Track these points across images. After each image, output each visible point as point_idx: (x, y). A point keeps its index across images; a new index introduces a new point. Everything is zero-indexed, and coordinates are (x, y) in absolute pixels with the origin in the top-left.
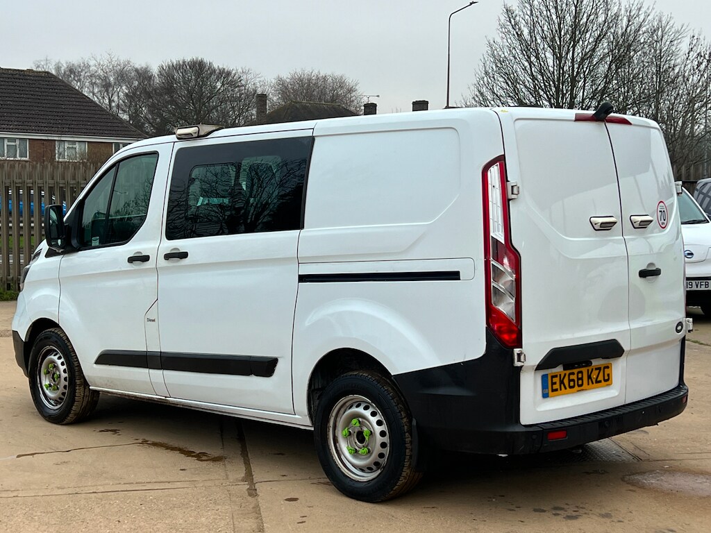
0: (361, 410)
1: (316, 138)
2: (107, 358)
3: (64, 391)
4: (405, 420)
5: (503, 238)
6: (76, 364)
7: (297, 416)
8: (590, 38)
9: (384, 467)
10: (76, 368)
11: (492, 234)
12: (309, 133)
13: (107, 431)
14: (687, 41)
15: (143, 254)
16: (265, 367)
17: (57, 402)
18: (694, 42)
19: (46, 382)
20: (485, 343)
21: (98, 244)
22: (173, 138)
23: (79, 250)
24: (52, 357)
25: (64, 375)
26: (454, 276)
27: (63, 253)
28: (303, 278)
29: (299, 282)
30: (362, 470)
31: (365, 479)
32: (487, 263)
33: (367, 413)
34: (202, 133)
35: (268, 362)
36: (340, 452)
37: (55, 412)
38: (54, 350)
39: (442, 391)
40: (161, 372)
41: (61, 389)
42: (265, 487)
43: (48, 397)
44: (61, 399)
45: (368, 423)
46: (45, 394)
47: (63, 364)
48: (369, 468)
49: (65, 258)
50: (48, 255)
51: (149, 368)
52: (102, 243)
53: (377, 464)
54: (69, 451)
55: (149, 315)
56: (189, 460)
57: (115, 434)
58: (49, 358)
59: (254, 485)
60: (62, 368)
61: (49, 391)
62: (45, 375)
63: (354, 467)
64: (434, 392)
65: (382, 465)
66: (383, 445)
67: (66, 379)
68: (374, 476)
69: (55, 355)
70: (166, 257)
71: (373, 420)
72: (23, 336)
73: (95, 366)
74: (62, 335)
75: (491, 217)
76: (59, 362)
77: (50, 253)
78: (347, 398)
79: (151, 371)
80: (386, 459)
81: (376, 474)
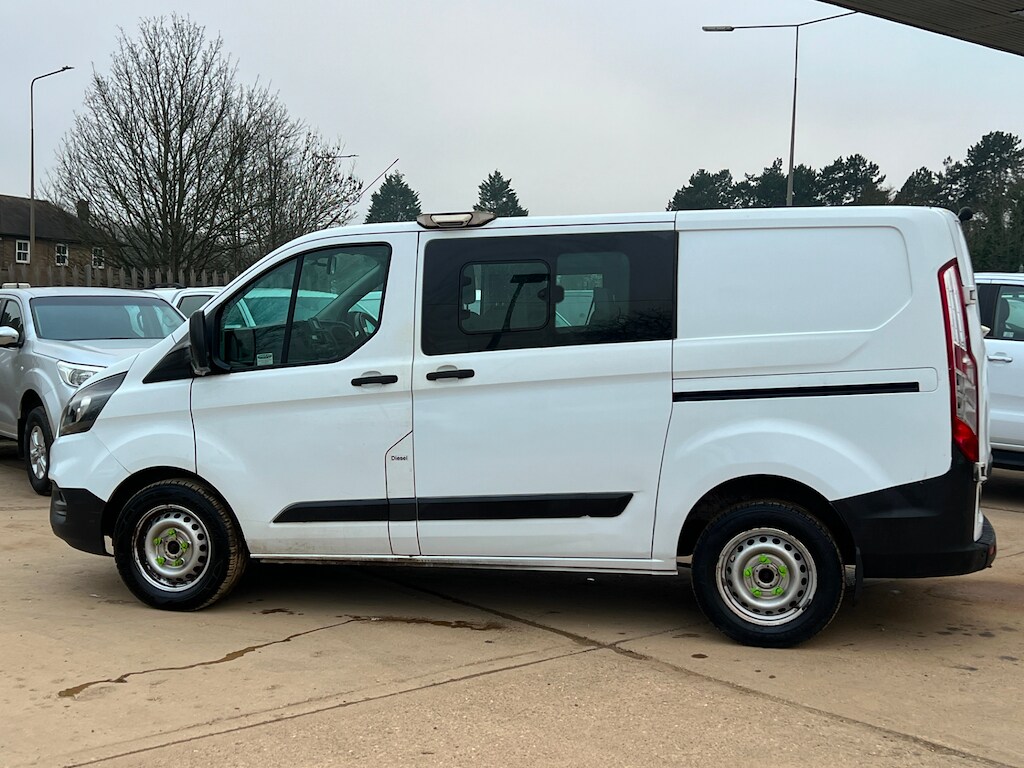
0: (769, 544)
1: (681, 234)
2: (297, 513)
3: (201, 565)
4: (838, 550)
5: (965, 345)
6: (228, 525)
7: (654, 560)
9: (807, 607)
10: (230, 531)
11: (954, 342)
12: (670, 227)
13: (274, 611)
15: (383, 374)
16: (611, 505)
17: (174, 581)
18: (311, 140)
19: (153, 559)
20: (951, 459)
21: (271, 362)
23: (229, 372)
24: (172, 519)
25: (198, 543)
26: (913, 387)
27: (194, 376)
28: (678, 397)
29: (674, 401)
30: (769, 612)
31: (777, 623)
32: (951, 373)
33: (780, 548)
34: (474, 222)
35: (618, 499)
36: (730, 596)
37: (180, 595)
38: (175, 510)
39: (896, 514)
40: (414, 523)
41: (193, 562)
42: (637, 647)
43: (160, 576)
44: (190, 577)
45: (777, 559)
46: (152, 572)
47: (195, 527)
48: (782, 610)
49: (198, 383)
50: (151, 378)
51: (389, 520)
52: (284, 362)
53: (793, 604)
54: (288, 640)
55: (395, 452)
56: (466, 630)
57: (291, 613)
58: (163, 521)
59: (612, 646)
60: (194, 534)
61: (162, 568)
62: (154, 546)
63: (756, 610)
64: (886, 515)
65: (801, 604)
66: (804, 581)
67: (203, 548)
68: (791, 618)
69: (177, 516)
70: (431, 377)
71: (789, 555)
72: (105, 494)
73: (273, 525)
74: (195, 488)
75: (951, 323)
76: (188, 526)
77: (154, 377)
78: (749, 532)
79: (392, 524)
80: (811, 597)
81: (792, 615)
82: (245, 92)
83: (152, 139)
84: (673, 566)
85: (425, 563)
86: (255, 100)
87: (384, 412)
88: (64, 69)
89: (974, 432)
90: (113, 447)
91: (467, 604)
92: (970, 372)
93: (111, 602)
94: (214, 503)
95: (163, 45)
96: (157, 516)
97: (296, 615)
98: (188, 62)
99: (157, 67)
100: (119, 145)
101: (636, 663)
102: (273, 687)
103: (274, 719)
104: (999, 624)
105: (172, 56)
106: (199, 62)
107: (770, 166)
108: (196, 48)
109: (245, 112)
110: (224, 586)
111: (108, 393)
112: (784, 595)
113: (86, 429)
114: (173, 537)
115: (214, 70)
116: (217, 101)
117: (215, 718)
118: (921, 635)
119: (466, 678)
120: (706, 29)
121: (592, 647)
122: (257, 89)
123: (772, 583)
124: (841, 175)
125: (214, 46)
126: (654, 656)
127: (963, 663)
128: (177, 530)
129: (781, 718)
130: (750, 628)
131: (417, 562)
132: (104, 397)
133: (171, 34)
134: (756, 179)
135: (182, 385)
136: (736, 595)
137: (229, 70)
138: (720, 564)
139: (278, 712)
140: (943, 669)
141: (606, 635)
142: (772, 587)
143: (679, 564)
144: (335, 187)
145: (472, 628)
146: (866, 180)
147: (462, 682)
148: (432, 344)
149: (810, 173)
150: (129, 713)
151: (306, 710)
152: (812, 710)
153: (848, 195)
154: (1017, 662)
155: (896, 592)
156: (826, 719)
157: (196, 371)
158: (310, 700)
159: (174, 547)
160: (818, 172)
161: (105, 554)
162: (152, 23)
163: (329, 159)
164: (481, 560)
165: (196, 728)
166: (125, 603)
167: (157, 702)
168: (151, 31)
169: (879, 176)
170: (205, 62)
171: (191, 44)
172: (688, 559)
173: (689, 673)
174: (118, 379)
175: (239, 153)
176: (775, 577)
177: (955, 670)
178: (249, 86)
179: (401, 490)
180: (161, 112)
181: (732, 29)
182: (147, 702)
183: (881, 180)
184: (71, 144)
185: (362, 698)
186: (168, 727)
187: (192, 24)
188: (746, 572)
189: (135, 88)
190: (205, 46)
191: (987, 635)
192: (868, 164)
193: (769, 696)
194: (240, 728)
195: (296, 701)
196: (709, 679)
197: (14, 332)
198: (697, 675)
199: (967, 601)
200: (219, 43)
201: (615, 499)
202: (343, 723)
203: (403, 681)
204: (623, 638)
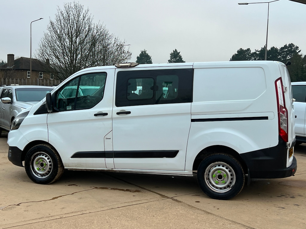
0: (221, 167)
1: (194, 69)
3: (50, 170)
4: (242, 169)
5: (283, 105)
6: (58, 158)
7: (185, 172)
8: (83, 35)
9: (233, 187)
10: (58, 160)
11: (280, 104)
12: (191, 67)
13: (72, 185)
14: (114, 39)
15: (104, 113)
16: (172, 154)
17: (42, 175)
18: (116, 40)
19: (36, 168)
20: (278, 141)
21: (71, 108)
22: (114, 67)
23: (58, 112)
24: (41, 156)
25: (49, 164)
26: (266, 118)
27: (48, 113)
28: (193, 120)
29: (191, 122)
30: (221, 189)
31: (223, 192)
32: (279, 114)
33: (224, 168)
34: (132, 66)
35: (174, 152)
36: (209, 183)
37: (44, 179)
38: (43, 154)
39: (261, 158)
40: (112, 159)
41: (48, 169)
42: (179, 199)
43: (38, 174)
44: (47, 174)
45: (223, 172)
46: (35, 172)
47: (48, 159)
48: (225, 188)
49: (49, 115)
50: (36, 113)
51: (105, 158)
52: (74, 109)
53: (228, 186)
54: (73, 194)
55: (107, 137)
56: (128, 192)
57: (77, 186)
58: (39, 157)
59: (172, 198)
60: (48, 161)
61: (38, 171)
62: (36, 164)
63: (217, 188)
64: (257, 159)
65: (231, 186)
66: (232, 179)
67: (50, 165)
68: (228, 191)
69: (43, 155)
70: (118, 113)
71: (227, 171)
72: (22, 148)
73: (71, 159)
74: (48, 147)
75: (279, 98)
76: (46, 158)
77: (37, 113)
78: (215, 163)
79: (106, 159)
80: (234, 184)
81: (228, 190)
82: (95, 25)
83: (67, 40)
84: (192, 173)
85: (116, 171)
86: (98, 28)
87: (103, 124)
88: (40, 19)
89: (286, 132)
90: (25, 134)
91: (132, 184)
92: (285, 113)
93: (24, 181)
94: (54, 152)
95: (71, 11)
96: (37, 155)
97: (78, 186)
98: (78, 17)
99: (69, 18)
100: (57, 42)
101: (177, 203)
102: (63, 208)
103: (60, 218)
104: (298, 194)
105: (74, 14)
106: (82, 16)
107: (263, 47)
108: (81, 12)
109: (95, 31)
110: (56, 177)
111: (24, 118)
112: (225, 183)
113: (17, 129)
114: (42, 162)
115: (86, 19)
116: (87, 29)
117: (42, 217)
118: (271, 197)
119: (123, 207)
120: (239, 4)
121: (165, 198)
122: (99, 25)
123: (222, 179)
124: (286, 50)
125: (86, 11)
126: (183, 201)
127: (281, 206)
128: (43, 160)
129: (216, 222)
130: (215, 193)
131: (114, 171)
132: (22, 119)
133: (74, 8)
134: (259, 51)
135: (45, 115)
136: (210, 183)
137: (91, 19)
138: (206, 173)
139: (61, 216)
140: (274, 208)
141: (170, 194)
142: (222, 181)
143: (193, 173)
144: (123, 55)
145: (130, 192)
146: (295, 51)
147: (121, 208)
148: (118, 104)
149: (276, 49)
150: (17, 215)
151: (70, 215)
152: (227, 220)
153: (288, 56)
154: (299, 206)
155: (269, 183)
156: (231, 222)
157: (48, 111)
158: (73, 212)
159: (42, 165)
160: (279, 49)
161: (22, 166)
162: (68, 5)
163: (121, 46)
164: (133, 171)
165: (35, 220)
166: (28, 181)
167: (26, 212)
168: (67, 7)
169: (299, 50)
170: (83, 17)
171: (79, 11)
172: (196, 171)
173: (193, 207)
174: (26, 114)
175: (93, 44)
176: (223, 178)
177: (278, 208)
178: (96, 24)
179: (109, 148)
180: (70, 32)
181: (248, 4)
182: (24, 212)
183: (299, 51)
184: (43, 42)
185: (88, 212)
186: (27, 219)
187: (80, 5)
188: (214, 176)
189: (62, 24)
190: (84, 12)
191: (293, 197)
192: (295, 46)
193: (215, 215)
194: (48, 220)
195: (68, 212)
196: (198, 209)
197: (10, 99)
198: (195, 208)
199: (290, 187)
200: (88, 10)
201: (173, 152)
202: (79, 220)
203: (103, 207)
204: (176, 195)
